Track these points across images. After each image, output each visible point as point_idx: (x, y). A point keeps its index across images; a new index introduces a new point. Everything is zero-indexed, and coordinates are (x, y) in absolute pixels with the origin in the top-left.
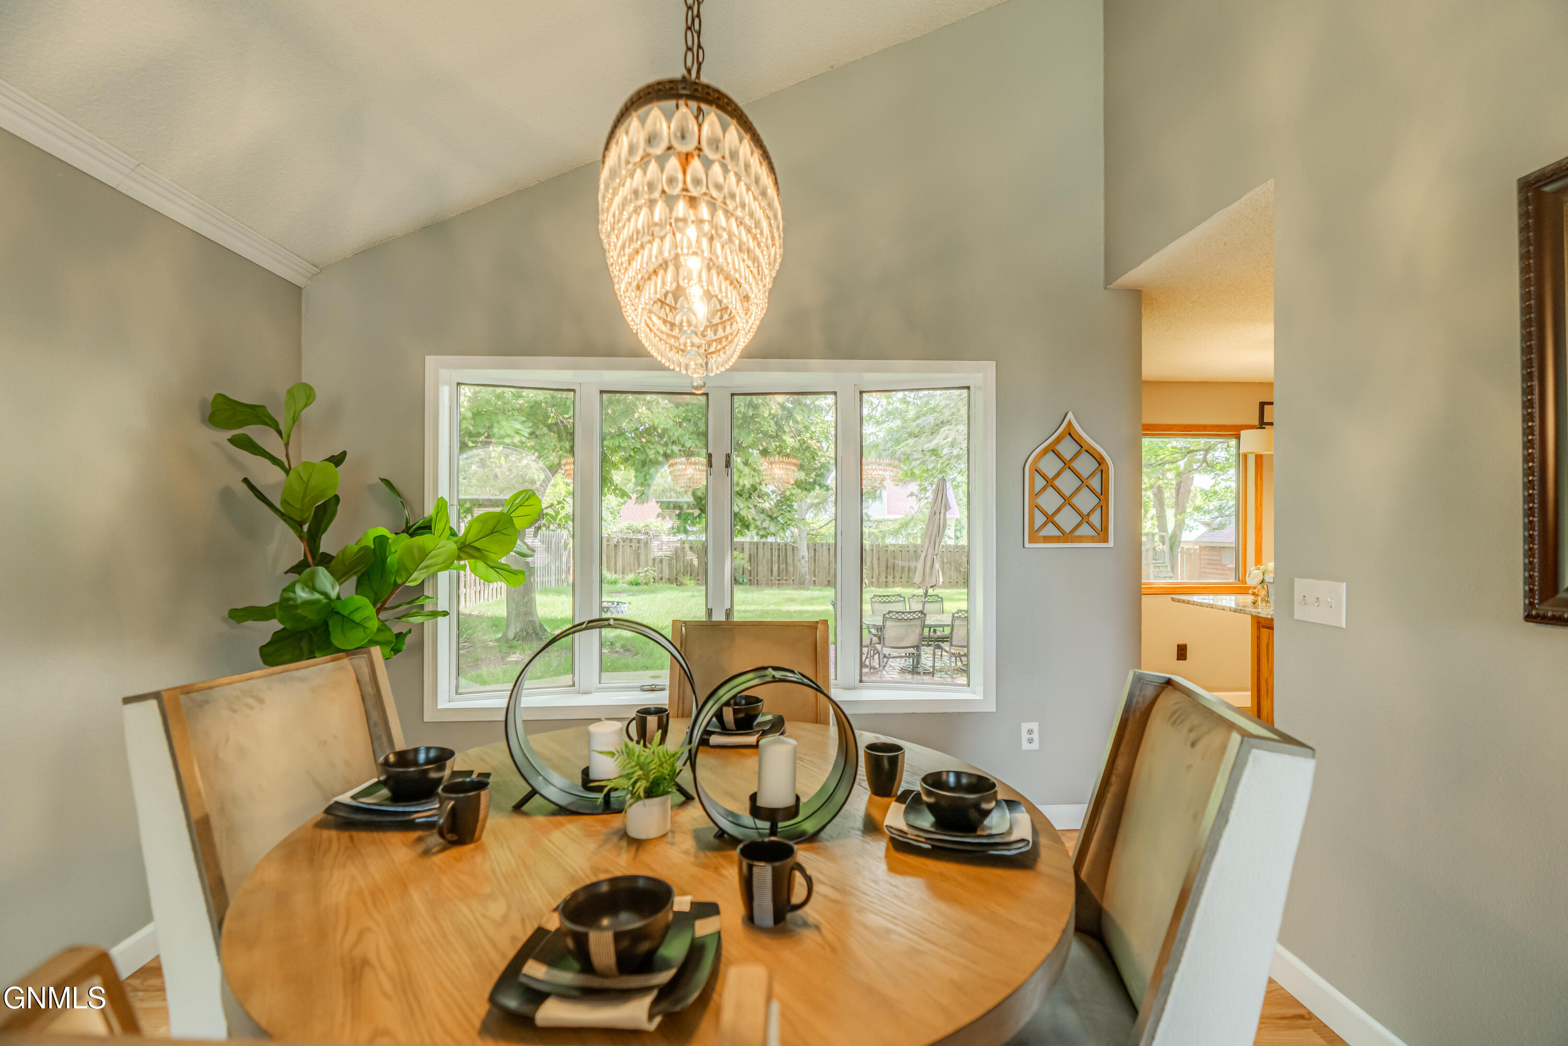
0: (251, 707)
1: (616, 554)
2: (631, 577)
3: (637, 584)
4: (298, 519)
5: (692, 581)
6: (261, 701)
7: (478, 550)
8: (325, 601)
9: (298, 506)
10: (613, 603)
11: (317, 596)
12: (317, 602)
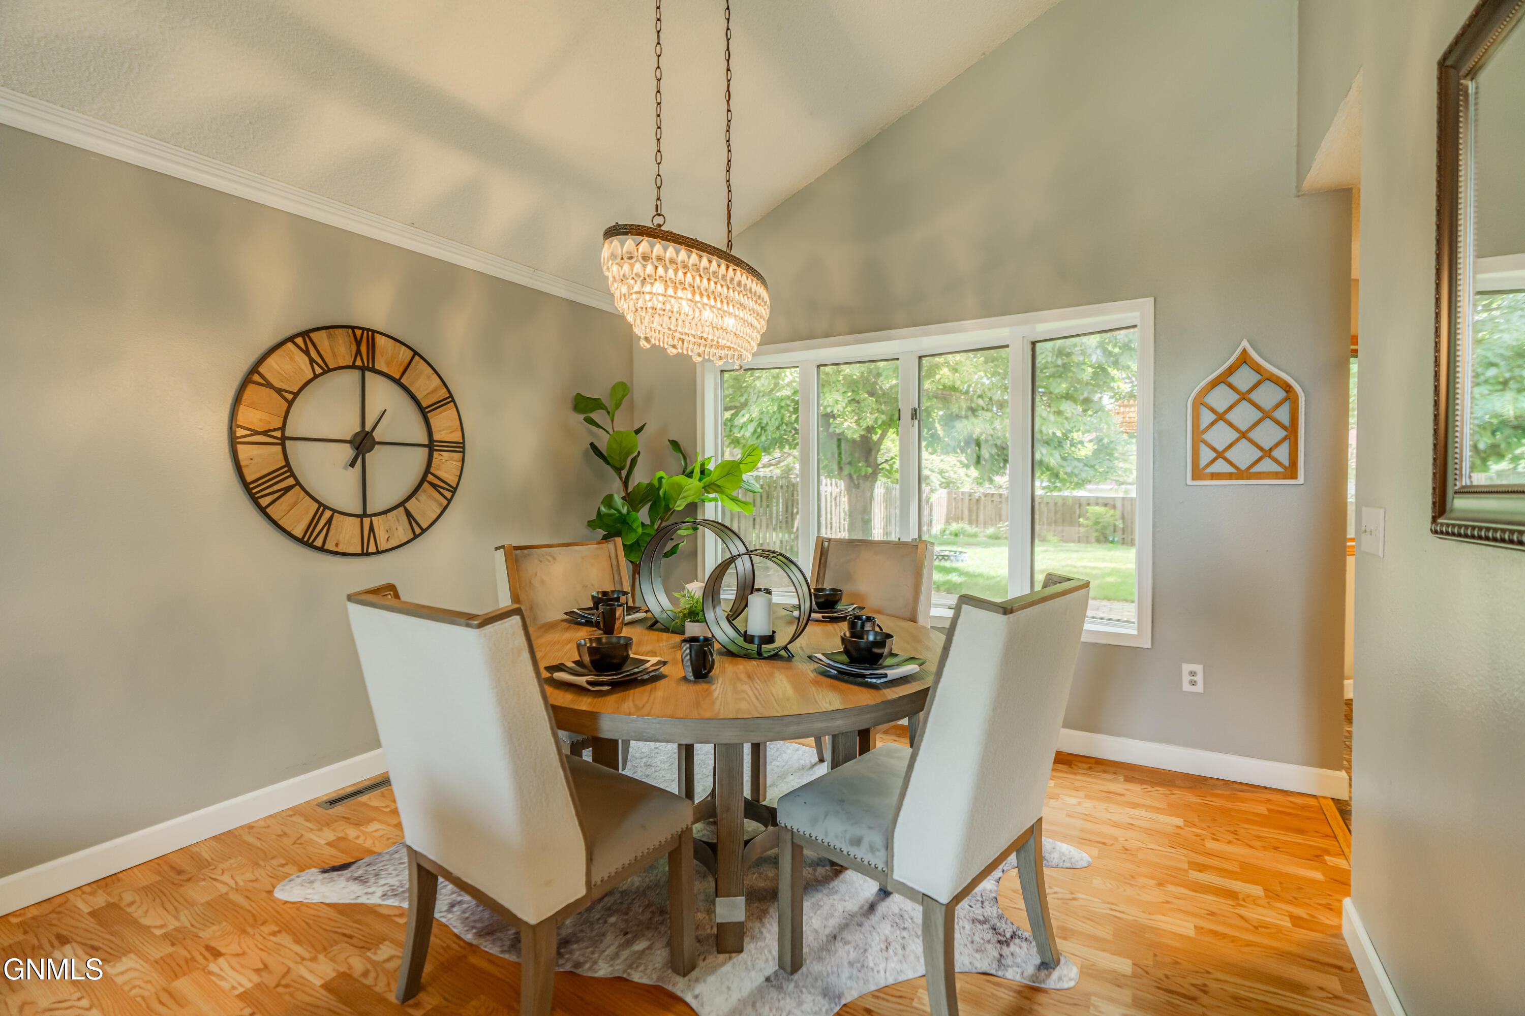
0: (549, 561)
1: (978, 509)
2: (991, 530)
3: (997, 538)
4: (619, 467)
5: (1056, 538)
6: (554, 559)
7: (719, 486)
8: (617, 515)
9: (618, 458)
10: (955, 552)
11: (613, 511)
12: (612, 515)
